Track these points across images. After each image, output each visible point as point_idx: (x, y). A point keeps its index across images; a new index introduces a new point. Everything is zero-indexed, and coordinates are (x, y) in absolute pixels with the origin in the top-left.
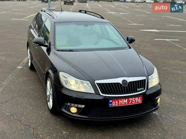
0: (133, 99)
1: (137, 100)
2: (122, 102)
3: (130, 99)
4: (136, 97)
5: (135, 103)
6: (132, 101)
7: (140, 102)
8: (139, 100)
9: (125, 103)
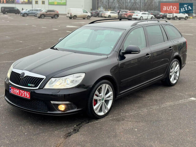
0: (23, 91)
1: (26, 94)
2: (16, 91)
3: (21, 91)
4: (26, 91)
5: (24, 96)
6: (22, 93)
7: (28, 97)
8: (28, 95)
9: (18, 93)
